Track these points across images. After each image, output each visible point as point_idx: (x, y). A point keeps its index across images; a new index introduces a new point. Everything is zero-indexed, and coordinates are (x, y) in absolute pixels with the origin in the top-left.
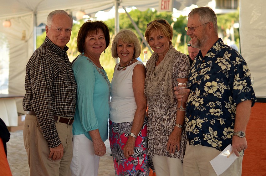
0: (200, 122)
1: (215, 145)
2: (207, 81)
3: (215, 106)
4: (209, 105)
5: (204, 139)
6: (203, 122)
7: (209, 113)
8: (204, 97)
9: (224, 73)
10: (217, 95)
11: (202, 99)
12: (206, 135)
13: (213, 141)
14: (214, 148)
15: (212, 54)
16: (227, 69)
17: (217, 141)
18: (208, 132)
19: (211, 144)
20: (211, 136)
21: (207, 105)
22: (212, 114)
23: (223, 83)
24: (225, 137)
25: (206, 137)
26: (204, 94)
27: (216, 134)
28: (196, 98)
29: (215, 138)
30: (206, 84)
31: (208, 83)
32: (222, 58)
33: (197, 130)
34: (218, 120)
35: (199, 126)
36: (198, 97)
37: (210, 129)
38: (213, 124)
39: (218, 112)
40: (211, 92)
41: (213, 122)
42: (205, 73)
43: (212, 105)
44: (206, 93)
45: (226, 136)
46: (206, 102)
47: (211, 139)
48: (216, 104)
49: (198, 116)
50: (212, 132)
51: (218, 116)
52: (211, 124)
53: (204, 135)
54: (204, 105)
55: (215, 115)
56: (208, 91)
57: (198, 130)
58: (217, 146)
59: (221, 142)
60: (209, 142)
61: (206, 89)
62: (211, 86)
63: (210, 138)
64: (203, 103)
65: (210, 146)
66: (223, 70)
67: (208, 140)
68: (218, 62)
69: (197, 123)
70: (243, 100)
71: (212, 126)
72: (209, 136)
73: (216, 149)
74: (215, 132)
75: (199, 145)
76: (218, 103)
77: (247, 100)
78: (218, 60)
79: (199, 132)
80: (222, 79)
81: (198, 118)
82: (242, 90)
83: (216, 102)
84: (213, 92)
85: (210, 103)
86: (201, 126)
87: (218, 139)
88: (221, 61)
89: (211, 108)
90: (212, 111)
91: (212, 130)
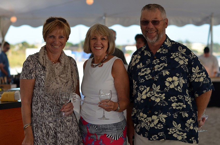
0: (163, 117)
1: (180, 138)
2: (167, 76)
3: (176, 100)
4: (171, 99)
5: (169, 133)
6: (167, 116)
7: (171, 108)
8: (166, 92)
9: (183, 68)
10: (179, 90)
11: (164, 95)
12: (171, 129)
13: (178, 134)
14: (180, 141)
15: (164, 50)
16: (185, 64)
17: (182, 133)
18: (172, 126)
19: (176, 137)
20: (175, 129)
21: (169, 100)
22: (174, 108)
23: (182, 78)
24: (188, 129)
25: (171, 131)
26: (165, 89)
27: (180, 127)
28: (155, 94)
29: (180, 131)
30: (167, 80)
31: (169, 78)
32: (177, 54)
33: (160, 125)
34: (181, 113)
35: (163, 121)
36: (158, 93)
37: (174, 123)
38: (176, 118)
39: (180, 106)
40: (172, 86)
41: (175, 116)
42: (161, 68)
43: (174, 99)
44: (167, 88)
45: (189, 127)
46: (167, 97)
47: (175, 133)
48: (177, 98)
49: (160, 111)
50: (176, 125)
51: (179, 109)
52: (174, 117)
53: (168, 129)
54: (166, 100)
55: (177, 108)
56: (169, 86)
57: (162, 125)
58: (183, 139)
59: (185, 134)
60: (175, 135)
61: (167, 84)
62: (173, 81)
63: (175, 131)
64: (164, 98)
65: (176, 139)
66: (181, 65)
67: (173, 134)
68: (174, 57)
69: (160, 118)
70: (205, 91)
71: (175, 120)
72: (173, 129)
73: (182, 141)
74: (179, 125)
75: (163, 139)
76: (180, 97)
77: (209, 91)
78: (173, 55)
79: (163, 127)
80: (181, 74)
81: (160, 114)
82: (203, 81)
83: (178, 96)
84: (175, 87)
85: (172, 97)
86: (164, 120)
87: (182, 132)
88: (177, 56)
89: (173, 103)
90: (174, 105)
91: (176, 123)
